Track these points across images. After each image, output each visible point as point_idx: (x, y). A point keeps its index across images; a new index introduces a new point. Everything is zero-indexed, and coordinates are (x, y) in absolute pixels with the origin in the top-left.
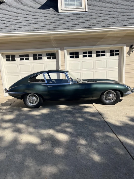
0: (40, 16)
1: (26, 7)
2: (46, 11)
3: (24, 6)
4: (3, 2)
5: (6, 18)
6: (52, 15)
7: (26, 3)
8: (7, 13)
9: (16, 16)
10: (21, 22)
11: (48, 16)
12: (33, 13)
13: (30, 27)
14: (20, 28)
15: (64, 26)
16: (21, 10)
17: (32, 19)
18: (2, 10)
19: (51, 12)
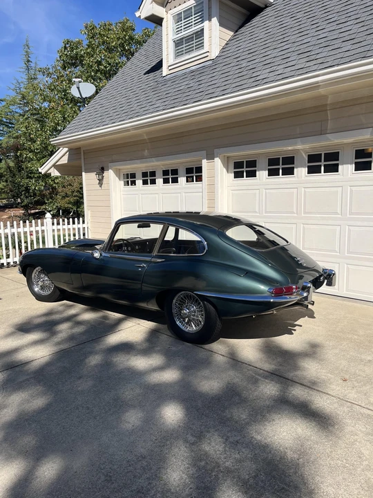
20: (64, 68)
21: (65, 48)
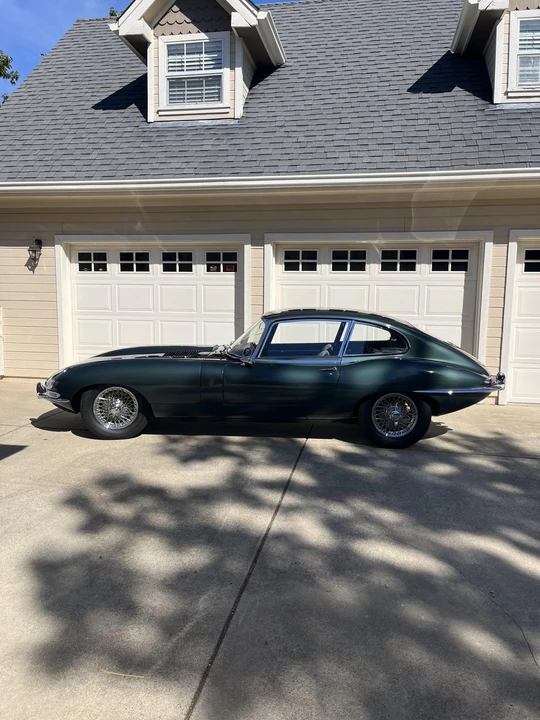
0: (421, 116)
1: (365, 85)
2: (444, 100)
3: (356, 81)
4: (279, 67)
5: (299, 123)
6: (467, 114)
7: (363, 67)
8: (300, 106)
9: (334, 116)
10: (356, 137)
11: (453, 115)
12: (394, 107)
13: (390, 156)
14: (355, 160)
15: (522, 153)
16: (347, 95)
17: (394, 129)
18: (281, 94)
19: (462, 103)
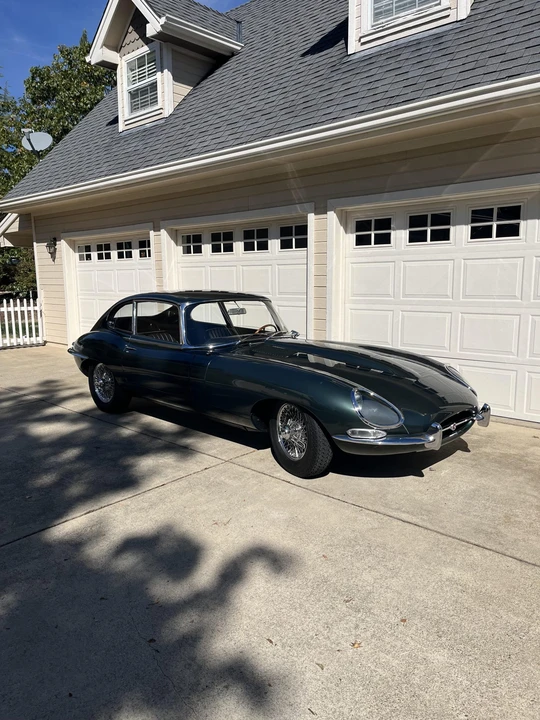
0: (283, 85)
2: (317, 61)
4: (233, 56)
7: (288, 39)
9: (225, 100)
11: (308, 78)
12: (273, 79)
13: (225, 136)
14: (200, 145)
15: (318, 113)
17: (252, 105)
18: (212, 85)
19: (327, 61)
20: (34, 102)
21: (33, 78)
